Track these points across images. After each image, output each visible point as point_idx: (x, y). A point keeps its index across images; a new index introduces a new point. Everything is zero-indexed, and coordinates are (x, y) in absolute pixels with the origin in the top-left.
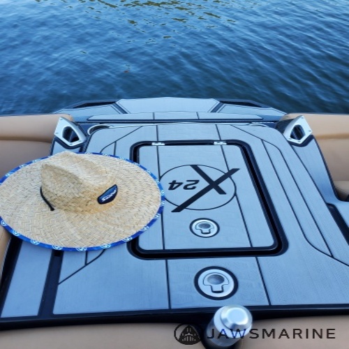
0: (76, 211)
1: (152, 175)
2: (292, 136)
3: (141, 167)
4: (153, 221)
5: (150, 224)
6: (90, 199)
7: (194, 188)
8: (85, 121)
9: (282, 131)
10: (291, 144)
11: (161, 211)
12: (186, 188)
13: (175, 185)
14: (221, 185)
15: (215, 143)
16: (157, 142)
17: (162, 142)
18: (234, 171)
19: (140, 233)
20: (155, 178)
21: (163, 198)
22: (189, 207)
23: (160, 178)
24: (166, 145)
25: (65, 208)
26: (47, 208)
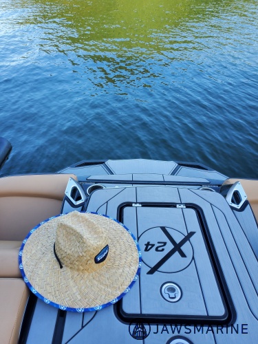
0: (78, 270)
1: (132, 235)
2: (233, 201)
3: (125, 227)
4: (133, 282)
5: (131, 286)
6: (89, 258)
7: (163, 250)
8: (85, 180)
9: (225, 196)
10: (232, 208)
11: (139, 273)
12: (157, 250)
13: (150, 246)
14: (183, 248)
15: (178, 206)
16: (136, 203)
17: (139, 203)
18: (192, 234)
19: (123, 294)
20: (134, 239)
21: (141, 260)
22: (160, 269)
23: (138, 238)
24: (143, 206)
25: (71, 266)
26: (57, 266)
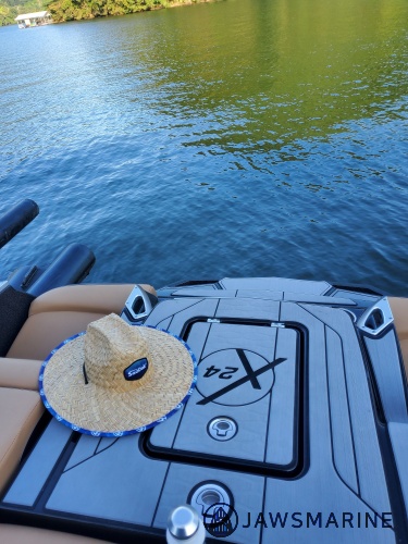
0: (104, 387)
1: (193, 356)
3: (186, 346)
4: (174, 411)
5: (169, 415)
6: (116, 371)
7: (230, 377)
11: (185, 401)
15: (272, 325)
16: (213, 318)
17: (218, 318)
18: (281, 360)
19: (156, 424)
20: (194, 360)
21: (194, 386)
22: (216, 400)
23: (201, 360)
24: (222, 322)
25: (96, 381)
26: (82, 381)
